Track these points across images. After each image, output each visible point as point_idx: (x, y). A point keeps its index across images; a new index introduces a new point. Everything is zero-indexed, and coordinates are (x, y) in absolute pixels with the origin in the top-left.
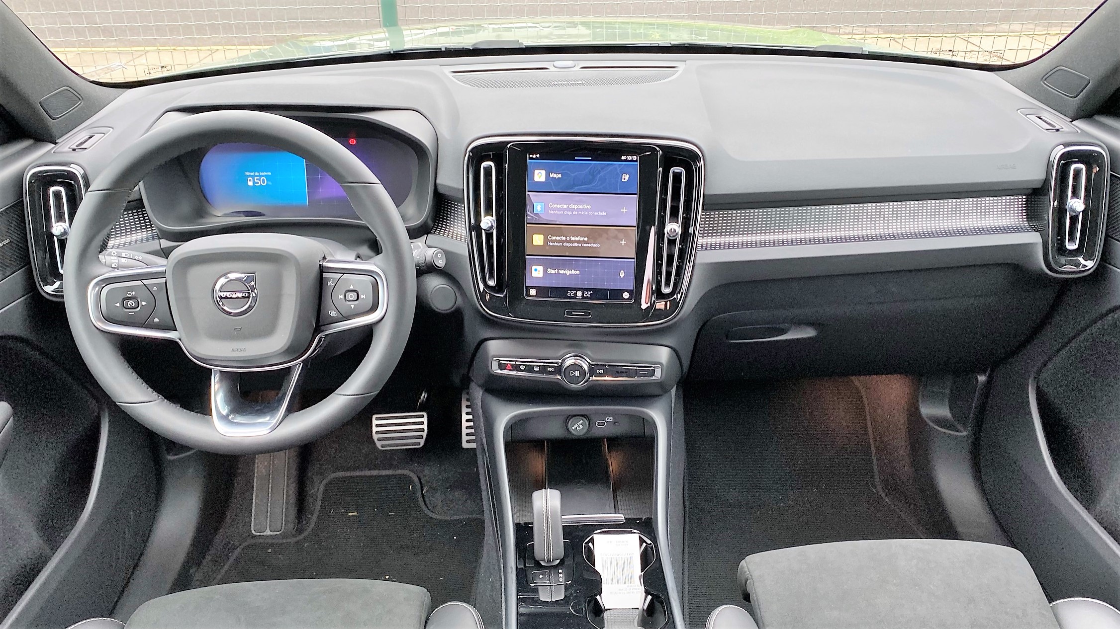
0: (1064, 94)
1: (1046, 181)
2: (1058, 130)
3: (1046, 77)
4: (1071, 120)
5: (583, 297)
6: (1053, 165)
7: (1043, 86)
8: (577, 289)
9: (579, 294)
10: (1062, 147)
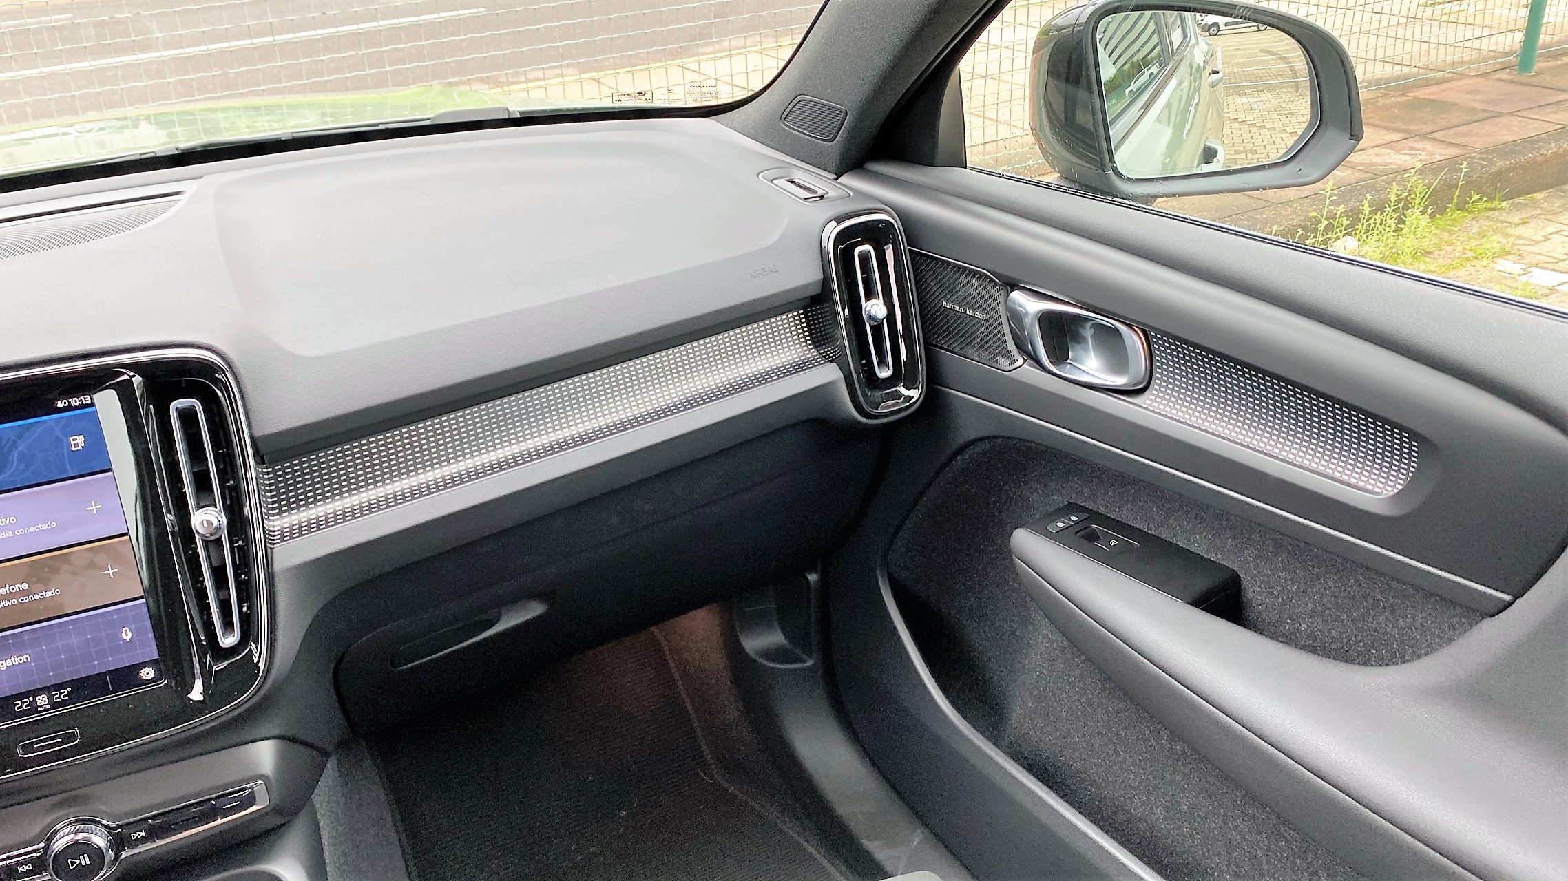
0: (817, 138)
1: (826, 281)
2: (822, 197)
3: (784, 116)
4: (835, 176)
5: (54, 706)
6: (829, 253)
7: (784, 129)
8: (35, 693)
9: (42, 700)
10: (834, 223)
